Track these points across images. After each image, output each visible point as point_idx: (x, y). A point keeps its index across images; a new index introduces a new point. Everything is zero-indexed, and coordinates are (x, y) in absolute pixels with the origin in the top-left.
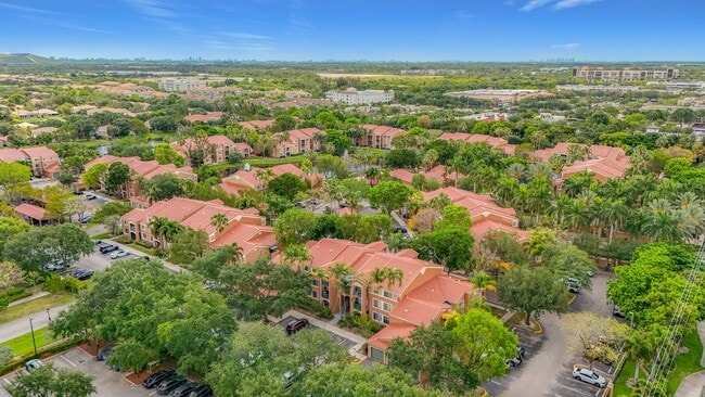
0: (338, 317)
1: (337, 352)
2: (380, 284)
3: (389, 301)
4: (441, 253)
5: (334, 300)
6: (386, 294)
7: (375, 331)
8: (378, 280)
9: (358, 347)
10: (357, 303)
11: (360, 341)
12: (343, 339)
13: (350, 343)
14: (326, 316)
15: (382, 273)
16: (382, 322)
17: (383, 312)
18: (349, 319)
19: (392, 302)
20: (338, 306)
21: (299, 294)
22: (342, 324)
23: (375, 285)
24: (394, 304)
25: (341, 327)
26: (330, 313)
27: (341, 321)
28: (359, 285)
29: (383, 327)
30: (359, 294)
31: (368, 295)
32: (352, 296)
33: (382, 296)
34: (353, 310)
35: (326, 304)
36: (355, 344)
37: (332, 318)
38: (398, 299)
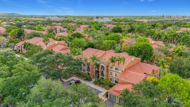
0: (94, 80)
1: (91, 96)
2: (114, 64)
3: (117, 72)
4: (139, 53)
5: (92, 72)
6: (116, 69)
7: (111, 86)
8: (113, 61)
9: (103, 94)
10: (102, 73)
11: (104, 91)
12: (96, 90)
13: (99, 92)
14: (88, 79)
15: (115, 58)
16: (114, 82)
17: (115, 78)
18: (99, 81)
19: (119, 73)
20: (93, 76)
21: (75, 68)
22: (95, 83)
23: (111, 65)
24: (120, 73)
25: (95, 84)
26: (90, 78)
27: (95, 82)
28: (103, 65)
29: (115, 84)
30: (104, 69)
31: (107, 70)
32: (100, 70)
33: (114, 70)
34: (100, 76)
35: (89, 74)
36: (101, 92)
37: (91, 80)
38: (122, 71)
